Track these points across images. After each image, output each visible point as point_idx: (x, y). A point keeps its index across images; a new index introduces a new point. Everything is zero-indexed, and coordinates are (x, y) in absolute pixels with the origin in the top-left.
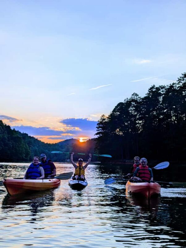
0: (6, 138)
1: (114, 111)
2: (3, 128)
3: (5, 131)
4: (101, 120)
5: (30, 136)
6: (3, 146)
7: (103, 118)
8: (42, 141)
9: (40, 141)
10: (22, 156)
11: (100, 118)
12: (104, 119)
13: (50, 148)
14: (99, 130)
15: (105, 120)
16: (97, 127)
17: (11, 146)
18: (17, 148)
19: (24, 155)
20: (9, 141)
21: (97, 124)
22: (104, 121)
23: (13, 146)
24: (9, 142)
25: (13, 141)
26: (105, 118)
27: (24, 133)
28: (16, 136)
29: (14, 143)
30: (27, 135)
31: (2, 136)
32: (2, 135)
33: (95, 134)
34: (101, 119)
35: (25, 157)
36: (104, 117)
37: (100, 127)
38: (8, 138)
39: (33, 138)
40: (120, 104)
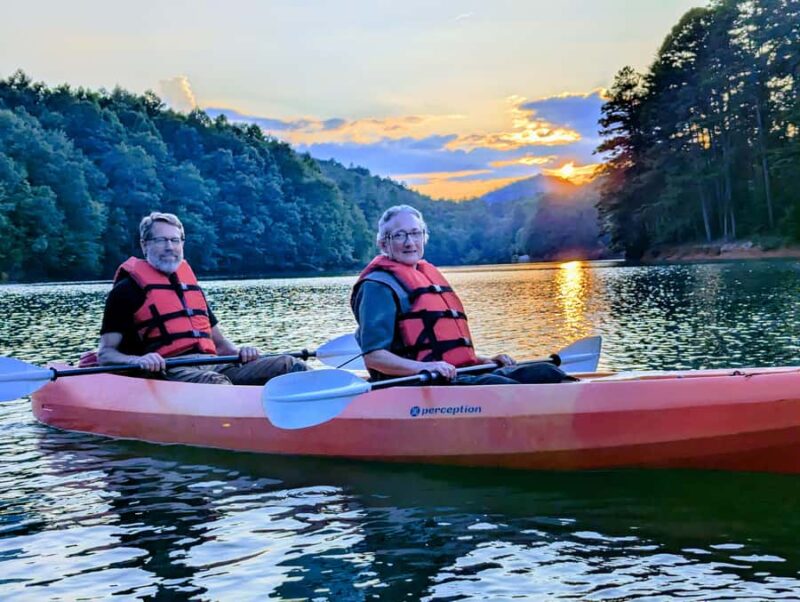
0: (278, 189)
1: (668, 46)
2: (262, 153)
3: (273, 163)
4: (618, 90)
5: (377, 177)
6: (267, 219)
7: (625, 81)
8: (421, 193)
9: (417, 193)
10: (340, 251)
11: (614, 82)
12: (629, 87)
13: (452, 217)
14: (610, 132)
15: (635, 89)
16: (601, 121)
17: (299, 217)
18: (322, 225)
19: (351, 249)
20: (287, 200)
21: (603, 108)
22: (628, 94)
23: (305, 219)
24: (290, 205)
25: (303, 200)
26: (631, 82)
27: (355, 166)
28: (313, 179)
29: (307, 206)
30: (364, 172)
31: (261, 182)
32: (261, 179)
33: (595, 149)
34: (619, 85)
35: (355, 255)
36: (631, 77)
37: (612, 119)
38: (283, 188)
39: (388, 182)
40: (693, 17)
